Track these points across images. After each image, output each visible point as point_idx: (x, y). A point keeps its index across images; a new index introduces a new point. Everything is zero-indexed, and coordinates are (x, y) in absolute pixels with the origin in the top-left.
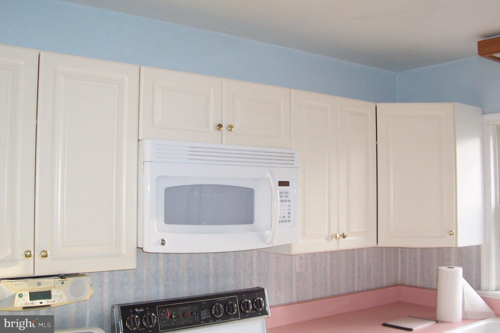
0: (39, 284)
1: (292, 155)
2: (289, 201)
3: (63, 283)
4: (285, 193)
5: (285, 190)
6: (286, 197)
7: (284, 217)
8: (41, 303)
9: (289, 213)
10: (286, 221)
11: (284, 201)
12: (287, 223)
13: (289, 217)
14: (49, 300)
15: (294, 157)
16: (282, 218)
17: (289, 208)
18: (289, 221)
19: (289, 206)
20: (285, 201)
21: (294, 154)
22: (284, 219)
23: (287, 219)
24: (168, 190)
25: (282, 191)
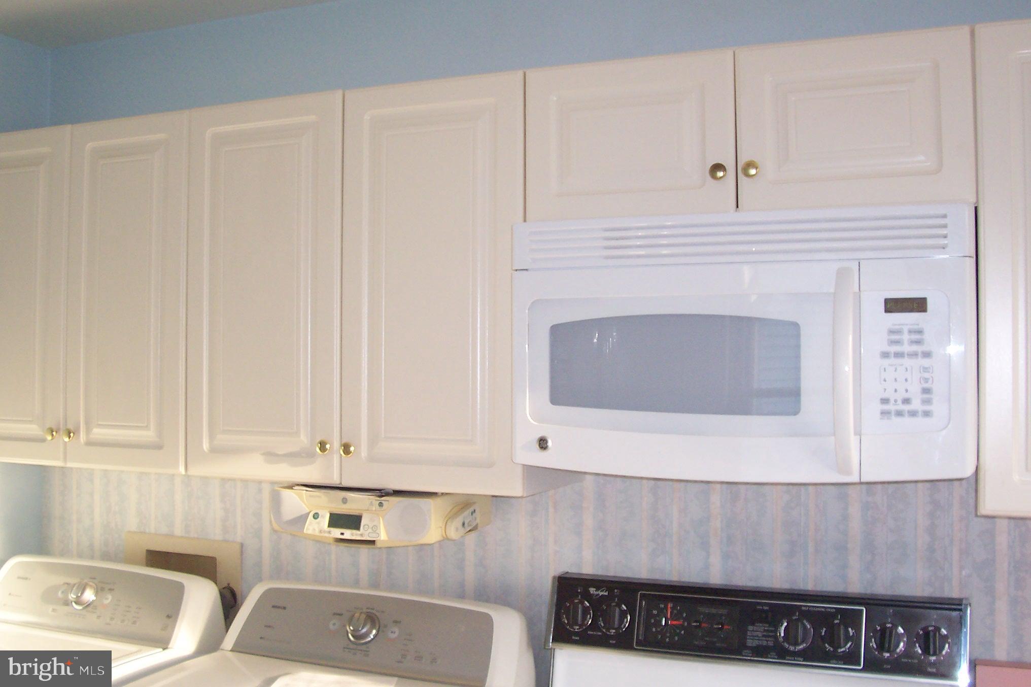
0: (345, 501)
1: (942, 221)
2: (927, 355)
3: (381, 505)
4: (910, 332)
5: (911, 325)
6: (918, 342)
7: (906, 401)
8: (342, 534)
9: (926, 391)
10: (913, 414)
11: (906, 356)
12: (920, 420)
13: (927, 402)
14: (355, 531)
15: (945, 226)
16: (899, 402)
17: (926, 375)
18: (927, 414)
19: (926, 369)
20: (908, 355)
21: (945, 216)
22: (906, 408)
23: (916, 405)
24: (557, 332)
25: (897, 327)
